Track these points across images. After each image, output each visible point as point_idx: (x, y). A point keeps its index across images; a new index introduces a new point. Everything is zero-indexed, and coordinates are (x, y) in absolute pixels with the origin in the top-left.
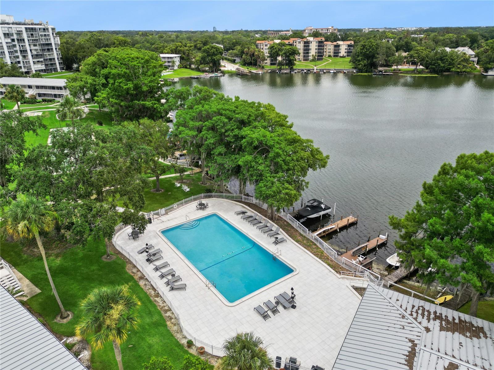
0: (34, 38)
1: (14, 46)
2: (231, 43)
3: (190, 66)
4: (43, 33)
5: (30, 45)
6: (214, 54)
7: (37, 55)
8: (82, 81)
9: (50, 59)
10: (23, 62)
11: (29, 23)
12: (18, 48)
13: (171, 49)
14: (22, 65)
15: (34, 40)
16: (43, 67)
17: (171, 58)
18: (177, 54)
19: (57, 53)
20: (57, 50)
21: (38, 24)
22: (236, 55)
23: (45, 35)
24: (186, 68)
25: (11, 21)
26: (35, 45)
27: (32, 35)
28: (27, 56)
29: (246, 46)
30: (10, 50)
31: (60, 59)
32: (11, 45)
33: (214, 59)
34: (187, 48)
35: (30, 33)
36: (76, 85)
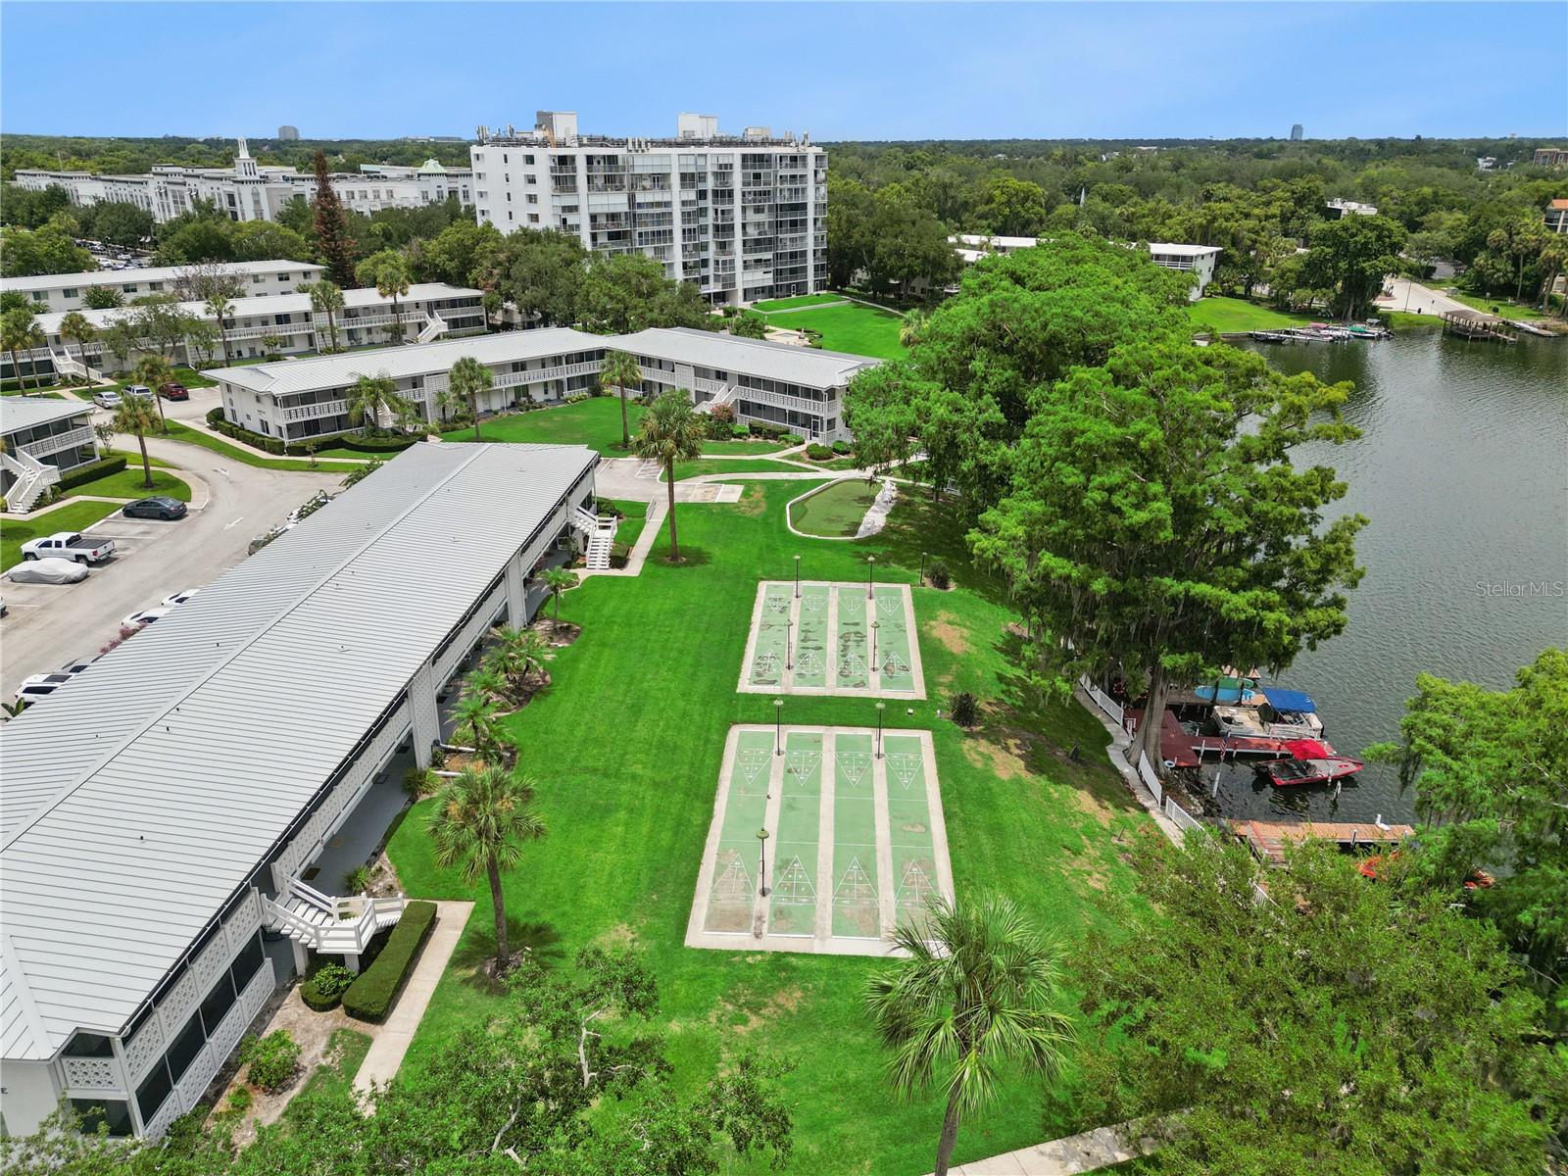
0: (762, 188)
1: (703, 212)
2: (1412, 199)
3: (1248, 289)
4: (789, 172)
5: (744, 209)
6: (1365, 251)
7: (757, 242)
8: (907, 402)
9: (793, 255)
10: (717, 262)
11: (756, 139)
12: (709, 220)
13: (1187, 224)
14: (710, 271)
15: (760, 193)
16: (768, 280)
17: (1184, 258)
18: (1205, 243)
19: (818, 233)
20: (819, 224)
21: (778, 143)
22: (1443, 253)
23: (793, 177)
24: (1232, 294)
25: (708, 137)
26: (758, 210)
27: (757, 176)
28: (731, 243)
29: (1502, 220)
30: (687, 226)
31: (819, 254)
32: (695, 208)
33: (1363, 271)
34: (1252, 223)
35: (752, 171)
36: (882, 420)
